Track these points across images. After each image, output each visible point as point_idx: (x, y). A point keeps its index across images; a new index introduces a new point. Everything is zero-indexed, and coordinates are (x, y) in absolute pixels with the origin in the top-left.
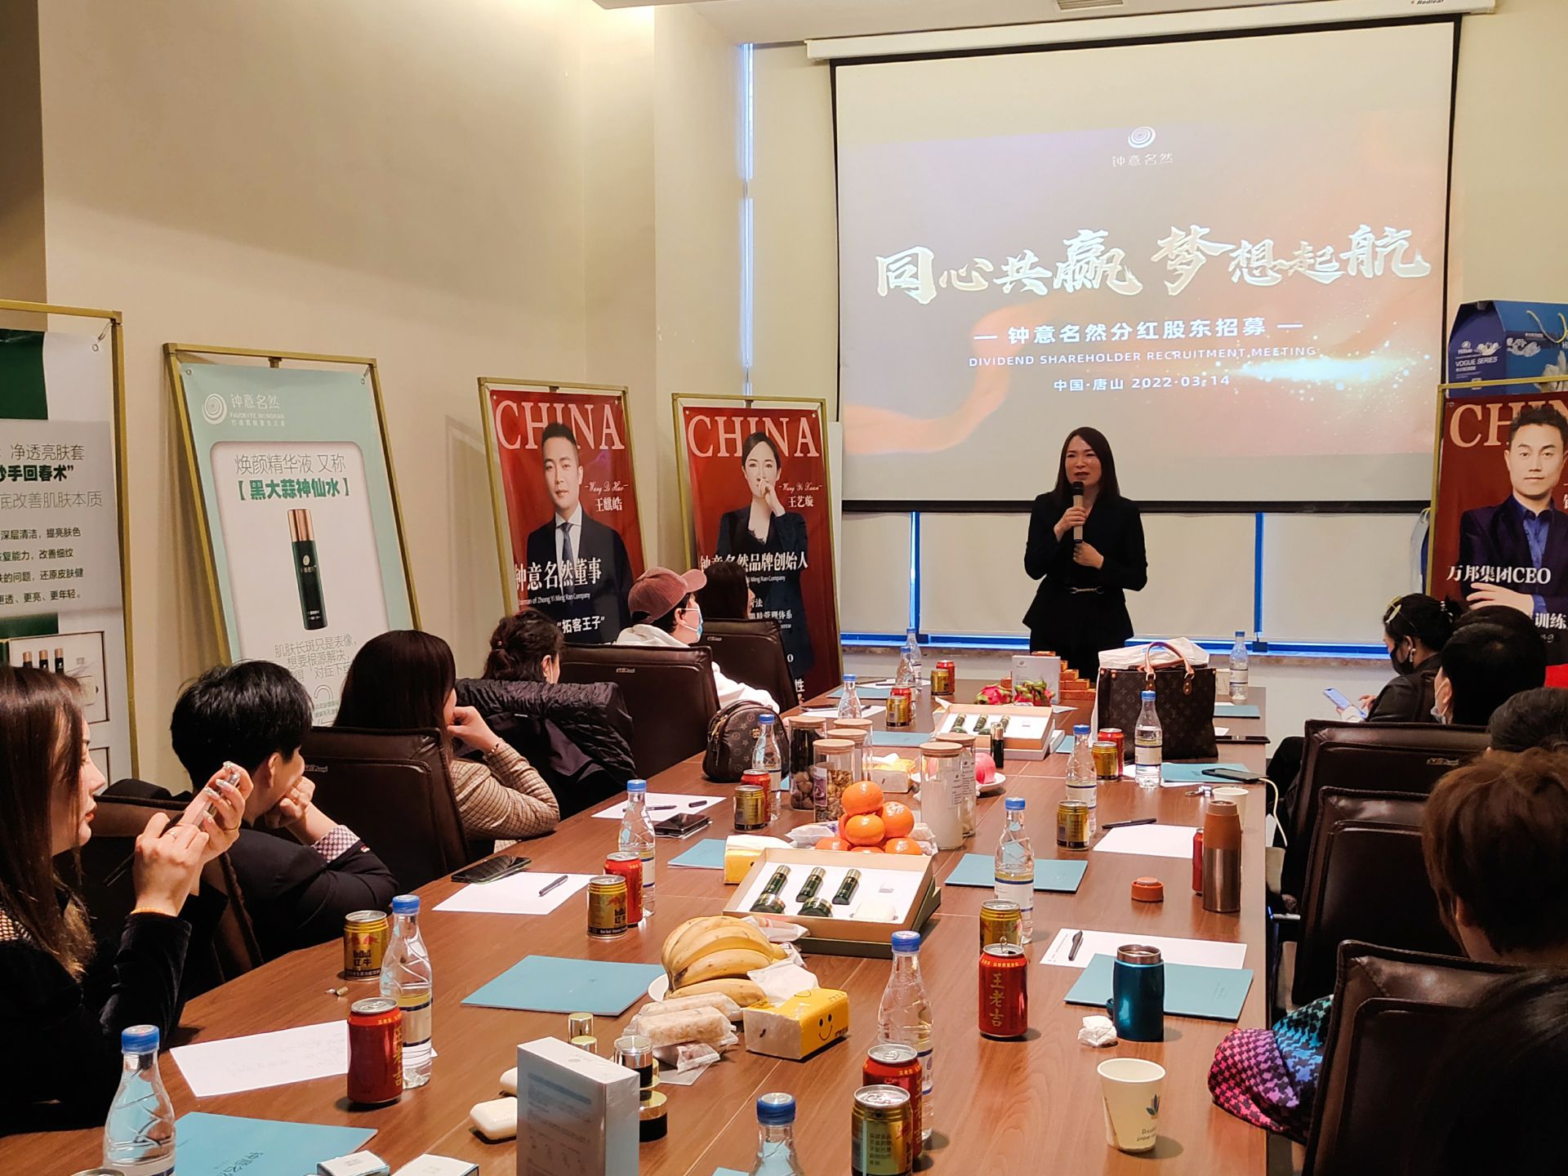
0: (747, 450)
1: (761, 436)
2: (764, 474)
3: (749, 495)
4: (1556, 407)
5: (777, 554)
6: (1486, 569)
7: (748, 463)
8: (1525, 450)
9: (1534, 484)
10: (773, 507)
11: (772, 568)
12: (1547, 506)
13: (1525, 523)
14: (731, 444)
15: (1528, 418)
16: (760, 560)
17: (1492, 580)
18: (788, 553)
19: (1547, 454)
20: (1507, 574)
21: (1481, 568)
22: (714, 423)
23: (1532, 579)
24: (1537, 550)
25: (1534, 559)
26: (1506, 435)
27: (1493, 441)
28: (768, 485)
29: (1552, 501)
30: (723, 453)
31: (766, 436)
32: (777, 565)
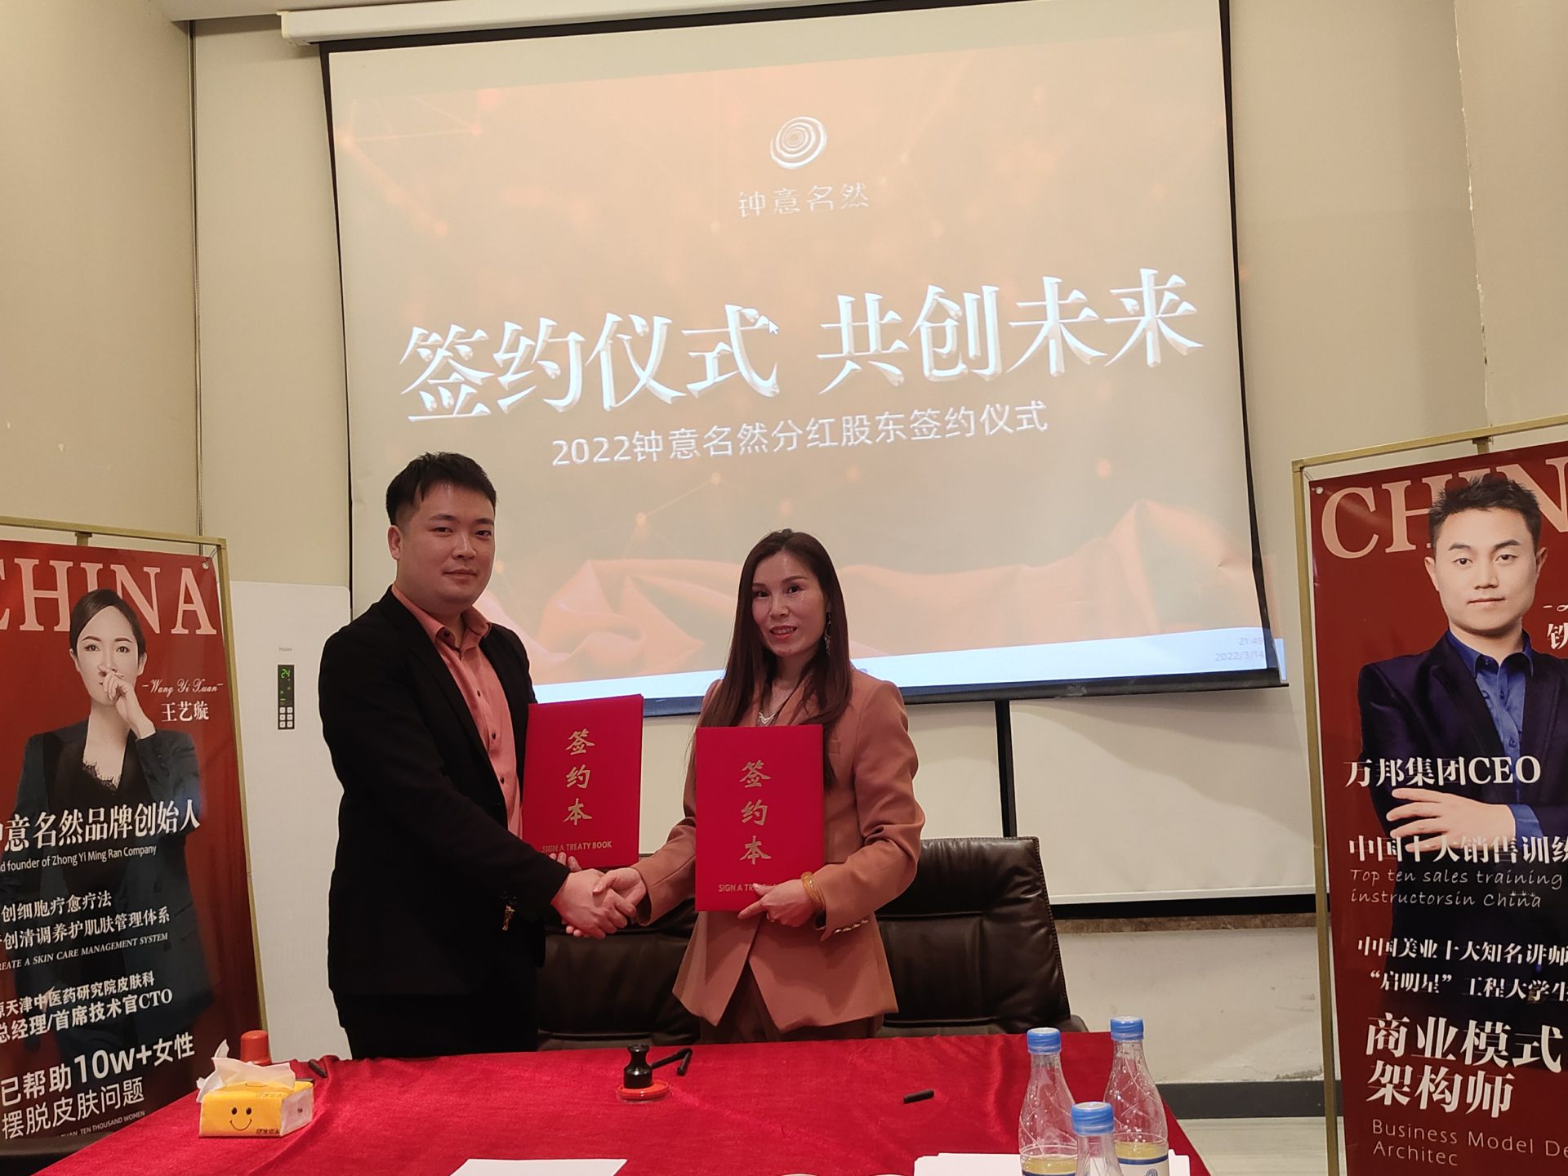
0: (80, 619)
1: (107, 597)
2: (113, 663)
4: (1510, 477)
6: (1415, 763)
7: (81, 644)
8: (1463, 554)
9: (1487, 610)
10: (132, 723)
11: (131, 833)
12: (1517, 646)
13: (1480, 680)
14: (47, 610)
15: (1460, 499)
16: (107, 819)
17: (1431, 782)
18: (162, 803)
19: (1506, 557)
20: (1458, 770)
21: (1405, 763)
22: (14, 572)
23: (1505, 776)
24: (1509, 724)
25: (1505, 740)
26: (1425, 531)
27: (1401, 542)
28: (121, 683)
29: (1525, 637)
31: (118, 597)
32: (142, 826)
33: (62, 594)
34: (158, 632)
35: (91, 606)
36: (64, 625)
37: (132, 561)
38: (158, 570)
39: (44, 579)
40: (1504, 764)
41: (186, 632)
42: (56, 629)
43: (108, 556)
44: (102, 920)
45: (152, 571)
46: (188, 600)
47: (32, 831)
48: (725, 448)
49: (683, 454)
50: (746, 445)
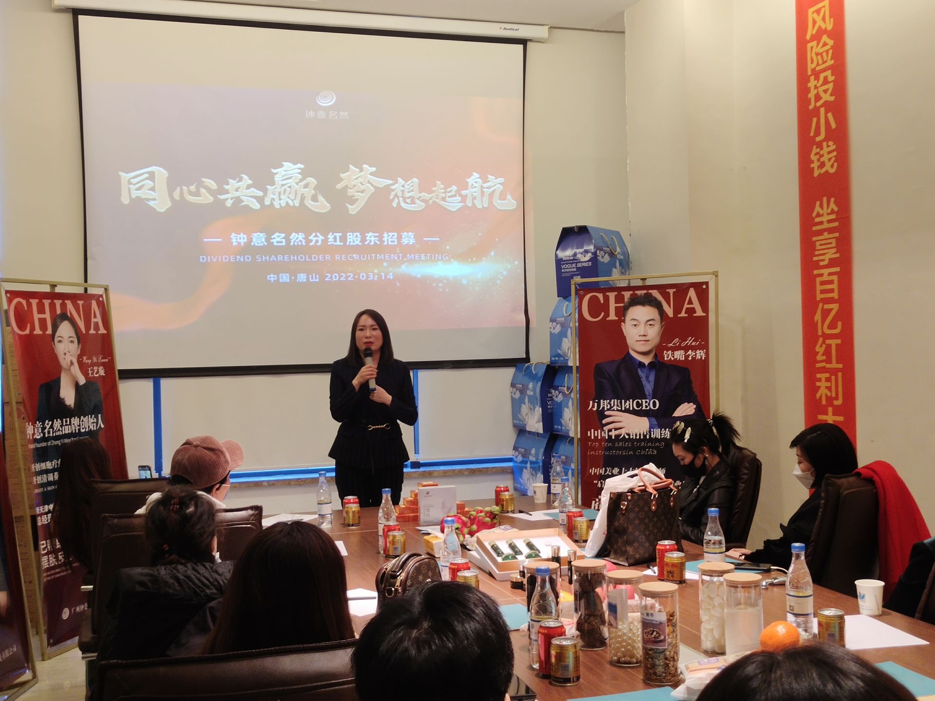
0: (55, 328)
1: (64, 317)
2: (68, 349)
3: (58, 368)
5: (82, 417)
6: (614, 402)
7: (56, 340)
8: (635, 323)
9: (643, 344)
10: (77, 378)
11: (79, 430)
12: (653, 358)
13: (639, 370)
14: (43, 322)
15: (635, 301)
16: (70, 424)
17: (620, 409)
18: (90, 416)
19: (650, 325)
20: (629, 404)
21: (610, 401)
22: (30, 306)
23: (646, 407)
24: (649, 387)
25: (647, 393)
26: (622, 313)
27: (612, 316)
29: (656, 356)
30: (38, 331)
31: (68, 316)
32: (83, 427)
33: (47, 316)
35: (58, 321)
37: (74, 298)
39: (41, 309)
40: (646, 402)
41: (95, 332)
43: (63, 296)
45: (81, 303)
46: (95, 317)
47: (44, 428)
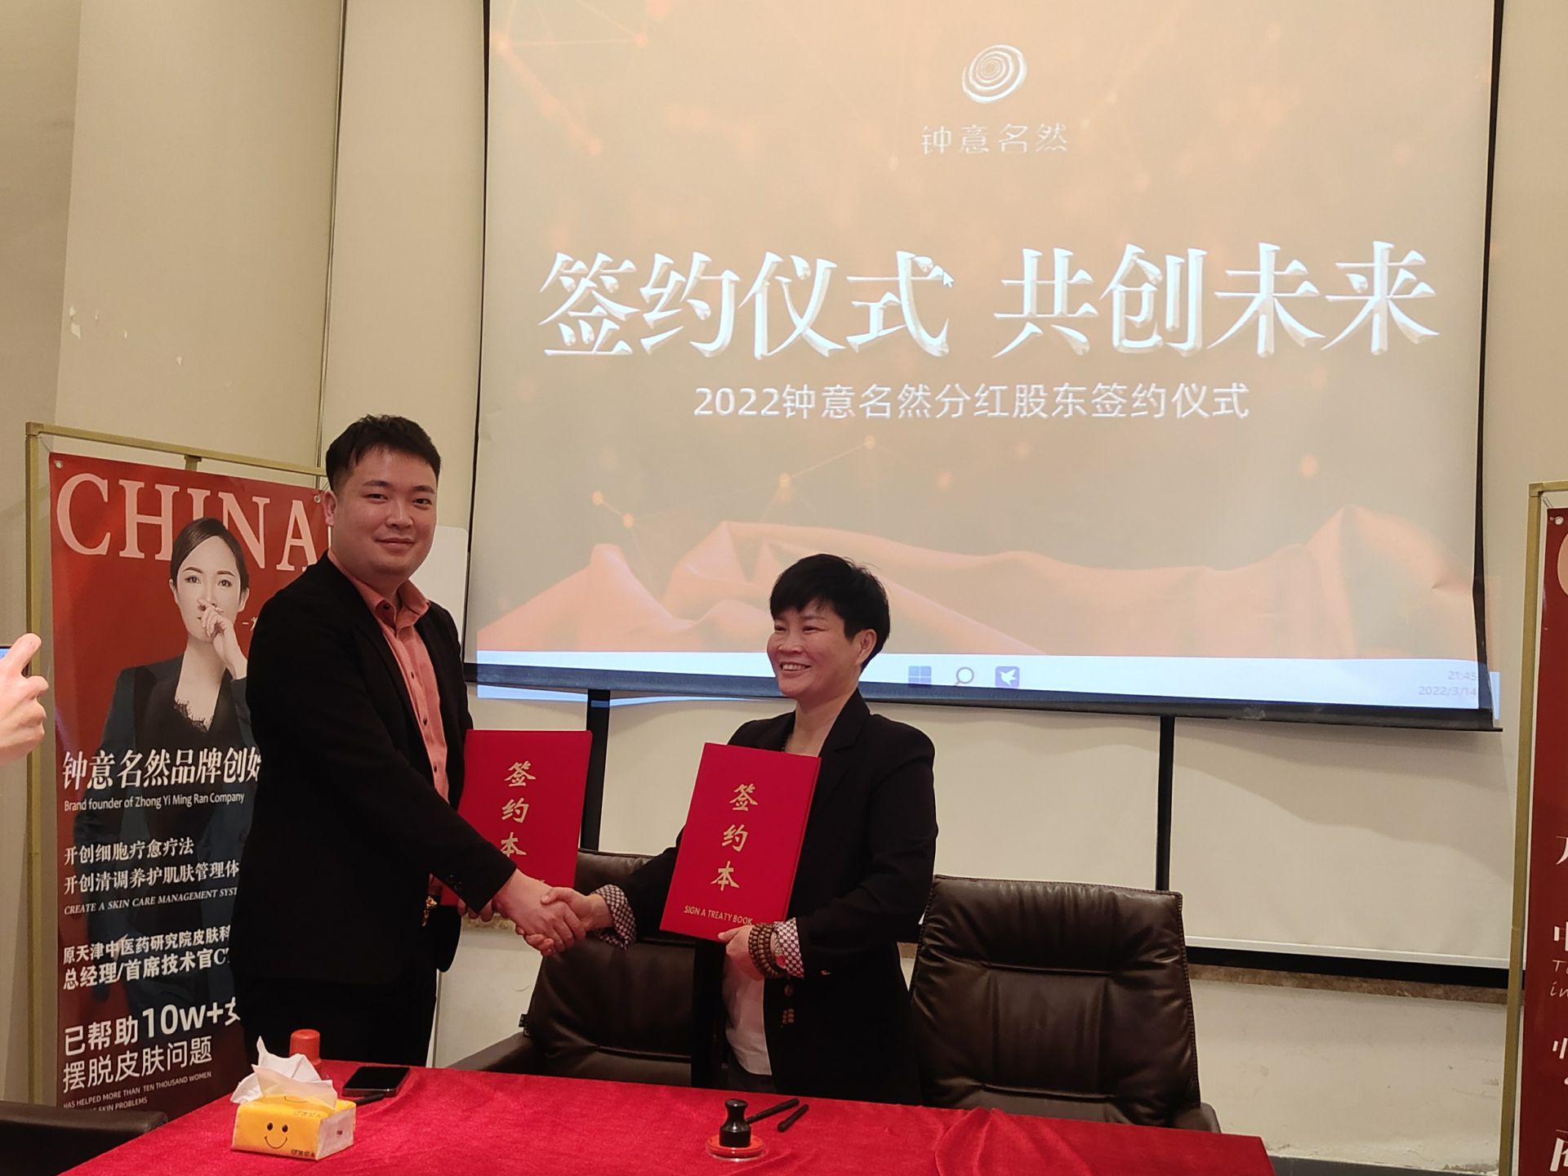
0: (182, 549)
1: (212, 526)
2: (213, 597)
5: (231, 750)
7: (182, 574)
10: (229, 663)
11: (219, 778)
14: (149, 537)
16: (196, 762)
18: (253, 749)
22: (117, 493)
28: (221, 619)
30: (132, 550)
31: (224, 527)
32: (231, 772)
33: (165, 522)
34: (262, 566)
35: (194, 535)
36: (166, 554)
37: (244, 490)
38: (267, 501)
39: (148, 503)
41: (292, 568)
42: (157, 557)
43: (217, 483)
44: (183, 868)
45: (262, 502)
46: (297, 534)
47: (116, 769)
48: (883, 410)
49: (836, 413)
50: (906, 408)
